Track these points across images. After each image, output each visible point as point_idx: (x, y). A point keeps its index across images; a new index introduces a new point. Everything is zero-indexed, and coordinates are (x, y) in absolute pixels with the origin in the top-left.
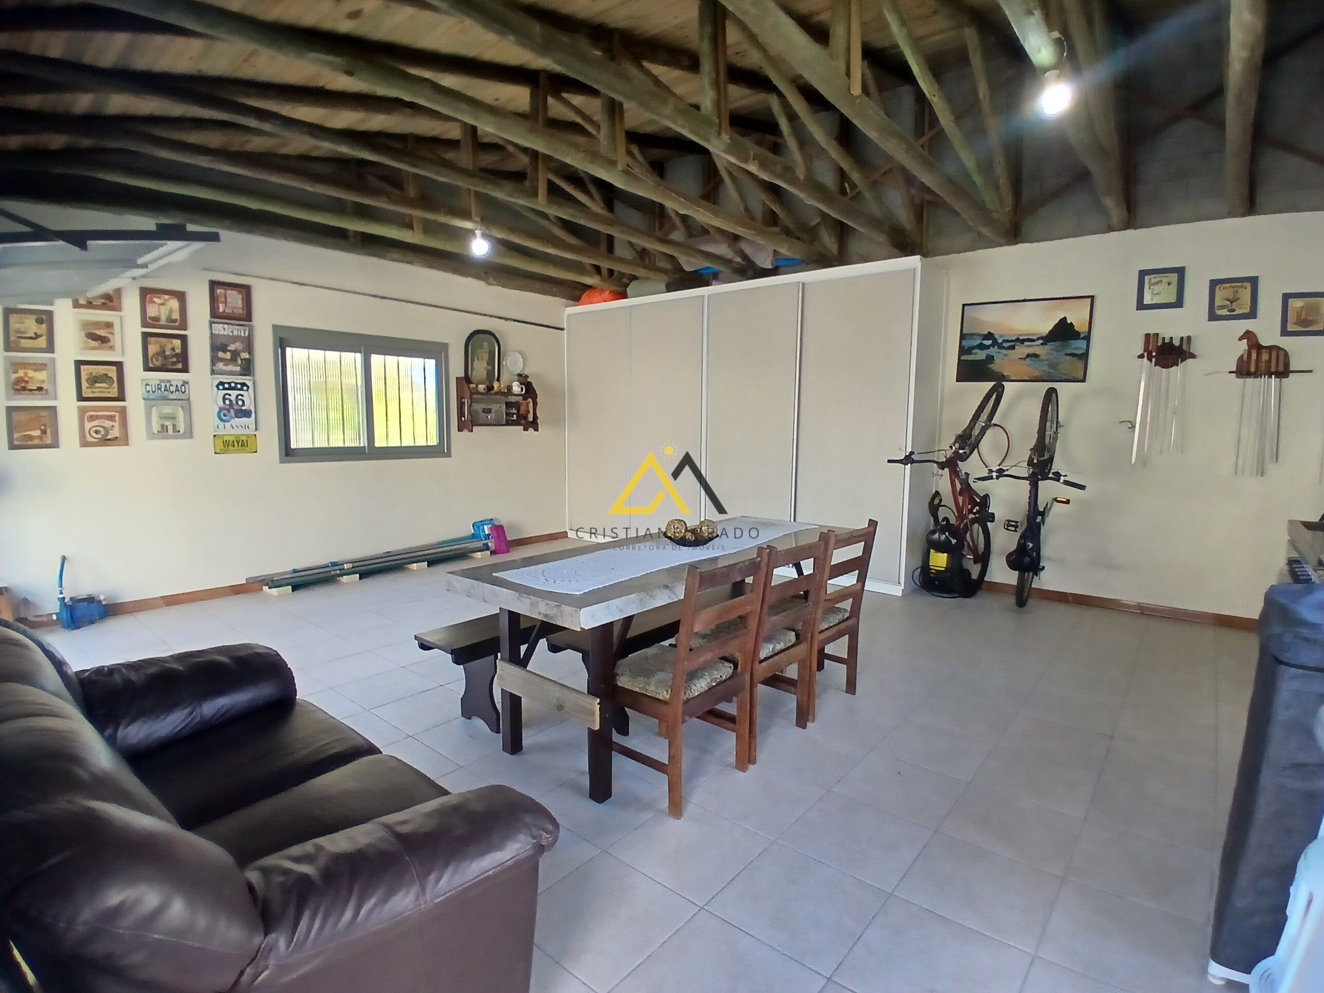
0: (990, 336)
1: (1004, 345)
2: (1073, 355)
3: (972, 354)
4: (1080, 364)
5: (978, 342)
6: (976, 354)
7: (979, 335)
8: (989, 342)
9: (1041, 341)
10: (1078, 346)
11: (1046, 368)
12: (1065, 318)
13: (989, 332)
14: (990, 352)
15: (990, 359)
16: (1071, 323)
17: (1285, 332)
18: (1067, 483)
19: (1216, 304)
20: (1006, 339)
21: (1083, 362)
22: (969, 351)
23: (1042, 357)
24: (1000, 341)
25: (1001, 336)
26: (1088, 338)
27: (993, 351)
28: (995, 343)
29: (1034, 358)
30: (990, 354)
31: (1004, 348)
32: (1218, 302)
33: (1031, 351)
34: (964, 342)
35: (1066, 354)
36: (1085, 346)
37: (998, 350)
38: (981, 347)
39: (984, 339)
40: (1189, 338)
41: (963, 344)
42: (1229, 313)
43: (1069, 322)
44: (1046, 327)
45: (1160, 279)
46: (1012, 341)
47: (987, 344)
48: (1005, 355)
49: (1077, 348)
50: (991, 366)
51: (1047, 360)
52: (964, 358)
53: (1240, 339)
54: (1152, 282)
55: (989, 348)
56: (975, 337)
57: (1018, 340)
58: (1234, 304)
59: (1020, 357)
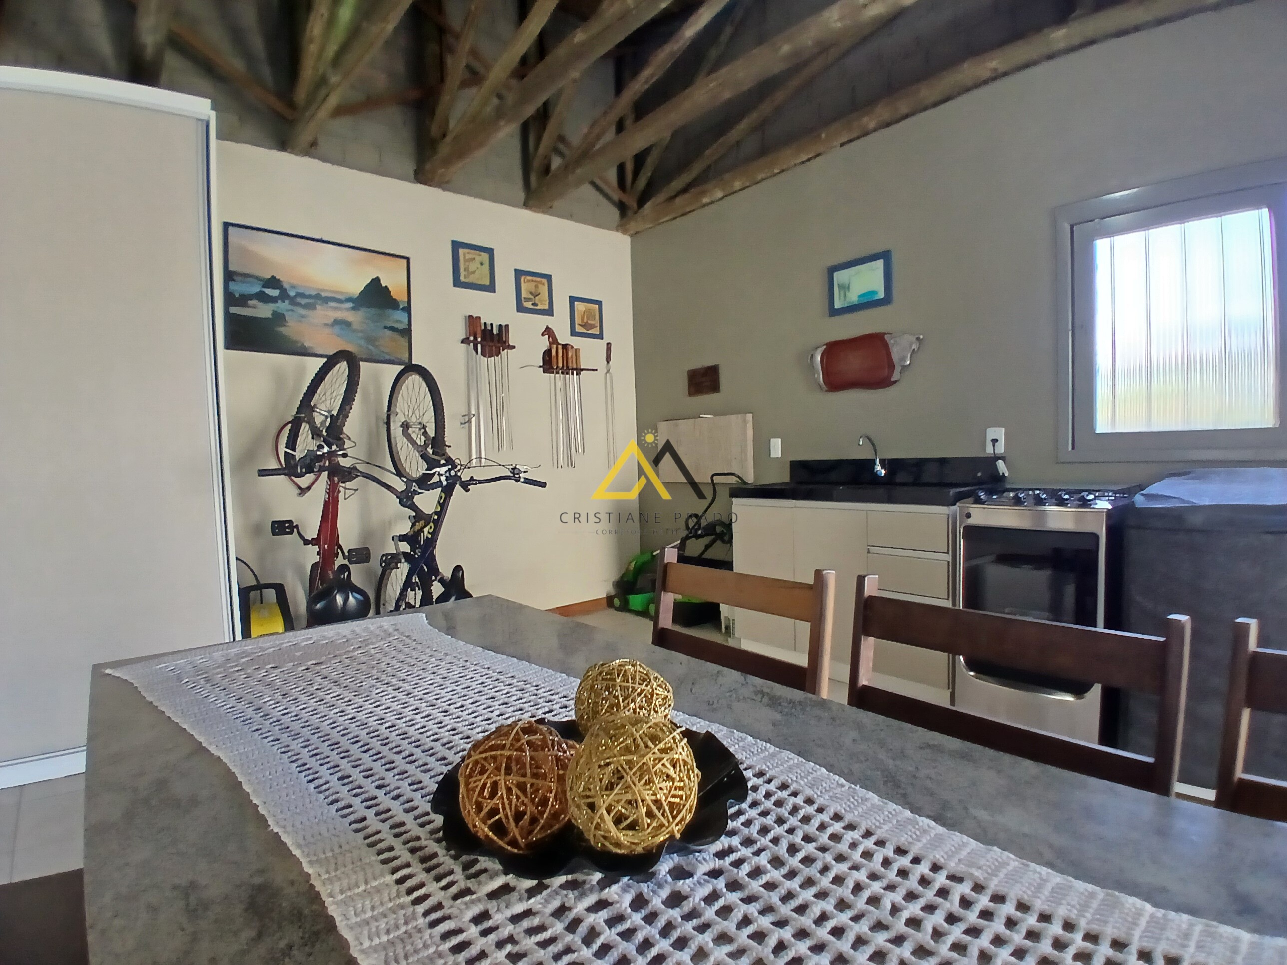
0: (273, 282)
1: (299, 300)
2: (392, 329)
3: (249, 307)
4: (403, 341)
5: (256, 289)
6: (254, 307)
7: (258, 278)
8: (274, 293)
9: (350, 305)
10: (398, 318)
11: (362, 342)
12: (376, 280)
13: (273, 277)
14: (278, 307)
15: (279, 318)
16: (386, 287)
17: (573, 333)
18: (528, 481)
19: (523, 296)
20: (301, 291)
21: (407, 338)
22: (243, 300)
23: (355, 326)
24: (292, 293)
25: (293, 287)
26: (408, 309)
27: (282, 306)
28: (284, 295)
29: (344, 326)
30: (279, 311)
31: (299, 304)
32: (524, 294)
33: (339, 315)
34: (233, 286)
35: (385, 327)
36: (406, 320)
37: (290, 307)
38: (263, 297)
39: (264, 286)
40: (507, 326)
41: (231, 287)
42: (532, 307)
43: (384, 285)
44: (356, 285)
45: (474, 256)
46: (310, 296)
47: (271, 294)
48: (303, 317)
49: (398, 321)
50: (282, 329)
51: (361, 331)
52: (234, 310)
53: (543, 334)
54: (467, 258)
55: (277, 302)
56: (250, 279)
57: (318, 296)
58: (537, 298)
59: (326, 322)
